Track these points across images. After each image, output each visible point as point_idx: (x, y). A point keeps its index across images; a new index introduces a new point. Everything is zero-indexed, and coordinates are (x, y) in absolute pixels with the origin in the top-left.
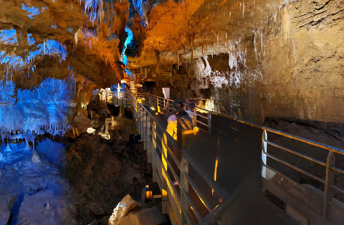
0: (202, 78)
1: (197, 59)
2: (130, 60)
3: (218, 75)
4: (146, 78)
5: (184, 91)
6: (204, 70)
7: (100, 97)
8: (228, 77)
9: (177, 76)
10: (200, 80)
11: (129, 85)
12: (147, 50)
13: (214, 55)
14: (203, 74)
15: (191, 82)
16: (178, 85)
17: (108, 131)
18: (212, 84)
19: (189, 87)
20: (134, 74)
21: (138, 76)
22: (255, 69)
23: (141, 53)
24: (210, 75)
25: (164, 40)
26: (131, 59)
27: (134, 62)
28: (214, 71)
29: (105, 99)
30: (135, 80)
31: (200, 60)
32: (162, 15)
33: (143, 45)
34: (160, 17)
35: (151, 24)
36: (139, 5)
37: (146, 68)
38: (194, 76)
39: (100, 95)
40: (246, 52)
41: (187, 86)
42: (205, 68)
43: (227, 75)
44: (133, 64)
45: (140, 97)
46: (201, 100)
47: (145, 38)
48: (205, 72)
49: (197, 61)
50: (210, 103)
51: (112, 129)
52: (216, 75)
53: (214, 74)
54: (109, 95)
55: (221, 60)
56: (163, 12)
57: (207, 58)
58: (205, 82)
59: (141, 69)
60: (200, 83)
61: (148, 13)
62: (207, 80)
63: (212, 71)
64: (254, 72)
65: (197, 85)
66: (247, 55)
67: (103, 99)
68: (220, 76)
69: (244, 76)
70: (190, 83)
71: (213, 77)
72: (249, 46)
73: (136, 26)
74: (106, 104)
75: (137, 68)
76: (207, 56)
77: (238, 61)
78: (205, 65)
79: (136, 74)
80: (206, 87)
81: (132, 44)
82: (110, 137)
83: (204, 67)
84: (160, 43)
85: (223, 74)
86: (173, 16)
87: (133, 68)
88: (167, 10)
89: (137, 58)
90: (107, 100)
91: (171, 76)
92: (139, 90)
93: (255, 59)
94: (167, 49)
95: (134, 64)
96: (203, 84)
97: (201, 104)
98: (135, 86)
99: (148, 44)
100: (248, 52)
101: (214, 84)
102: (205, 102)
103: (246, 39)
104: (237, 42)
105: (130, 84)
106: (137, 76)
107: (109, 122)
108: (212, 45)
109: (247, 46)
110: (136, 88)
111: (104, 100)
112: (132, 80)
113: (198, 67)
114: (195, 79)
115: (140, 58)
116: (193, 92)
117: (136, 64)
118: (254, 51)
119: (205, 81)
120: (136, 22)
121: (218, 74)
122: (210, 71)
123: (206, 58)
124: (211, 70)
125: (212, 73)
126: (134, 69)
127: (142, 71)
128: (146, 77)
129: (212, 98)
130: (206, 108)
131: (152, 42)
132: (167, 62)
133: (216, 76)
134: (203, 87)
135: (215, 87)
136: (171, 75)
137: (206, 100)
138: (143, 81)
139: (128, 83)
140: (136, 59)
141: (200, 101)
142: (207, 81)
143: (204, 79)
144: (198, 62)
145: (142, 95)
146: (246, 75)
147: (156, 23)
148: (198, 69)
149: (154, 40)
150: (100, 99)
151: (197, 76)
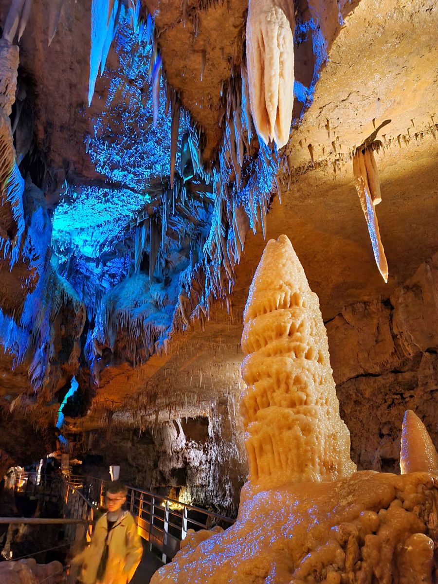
0: (174, 451)
1: (168, 422)
2: (68, 421)
3: (196, 448)
4: (90, 450)
5: (148, 471)
6: (177, 438)
7: (6, 482)
8: (206, 450)
9: (139, 446)
10: (171, 454)
11: (59, 461)
12: (96, 410)
13: (189, 418)
14: (175, 445)
15: (159, 457)
16: (140, 462)
17: (11, 544)
18: (188, 460)
19: (156, 466)
20: (71, 442)
21: (77, 447)
22: (231, 442)
23: (87, 412)
24: (184, 446)
25: (119, 399)
26: (70, 420)
27: (75, 424)
28: (190, 441)
29: (14, 486)
30: (71, 452)
31: (172, 423)
32: (116, 376)
33: (91, 403)
34: (113, 378)
35: (102, 382)
36: (91, 357)
37: (91, 434)
38: (163, 448)
39: (6, 478)
40: (220, 419)
41: (152, 464)
42: (178, 436)
43: (205, 447)
44: (71, 427)
45: (76, 481)
46: (173, 488)
47: (94, 396)
48: (178, 443)
49: (167, 424)
50: (186, 493)
51: (18, 540)
52: (193, 447)
53: (189, 445)
54: (21, 479)
55: (199, 426)
56: (117, 373)
57: (181, 421)
58: (178, 458)
59: (84, 434)
60: (171, 459)
61: (101, 372)
62: (181, 454)
63: (187, 441)
64: (230, 447)
65: (167, 463)
66: (222, 423)
67: (10, 486)
68: (198, 449)
69: (220, 450)
70: (157, 459)
71: (188, 450)
72: (224, 412)
73: (84, 378)
74: (13, 496)
75: (78, 433)
76: (181, 420)
77: (214, 430)
78: (178, 432)
79: (74, 443)
80: (180, 465)
81: (74, 398)
82: (13, 556)
83: (176, 435)
84: (113, 402)
85: (201, 446)
86: (128, 378)
87: (70, 432)
88: (121, 371)
89: (79, 419)
90: (16, 487)
91: (129, 447)
92: (75, 469)
93: (230, 428)
94: (124, 408)
95: (73, 427)
96: (175, 461)
97: (173, 495)
98: (70, 463)
99: (97, 402)
100: (222, 419)
101: (190, 461)
102: (179, 491)
103: (220, 403)
104: (213, 405)
105: (61, 460)
106: (75, 446)
107: (14, 528)
108: (182, 406)
109: (222, 412)
110: (72, 465)
111: (12, 488)
112: (66, 453)
113: (169, 433)
114: (165, 452)
115: (83, 419)
116: (162, 473)
117: (77, 427)
118: (228, 418)
119: (178, 456)
120: (85, 374)
121: (195, 446)
122: (184, 442)
123: (179, 421)
124: (185, 439)
125: (187, 445)
126: (72, 434)
127: (84, 438)
128: (89, 448)
129: (188, 485)
130: (181, 500)
131: (102, 400)
132: (124, 424)
133: (192, 449)
134: (175, 465)
135: (192, 465)
136: (129, 444)
137: (181, 488)
138: (84, 454)
139: (58, 458)
140: (79, 421)
141: (171, 490)
142: (181, 457)
143: (177, 452)
144: (169, 427)
145: (79, 478)
146: (222, 450)
147: (109, 382)
148: (169, 437)
149: (105, 399)
150: (6, 485)
151: (168, 448)
